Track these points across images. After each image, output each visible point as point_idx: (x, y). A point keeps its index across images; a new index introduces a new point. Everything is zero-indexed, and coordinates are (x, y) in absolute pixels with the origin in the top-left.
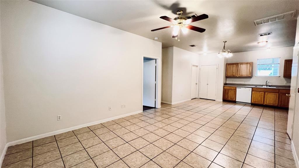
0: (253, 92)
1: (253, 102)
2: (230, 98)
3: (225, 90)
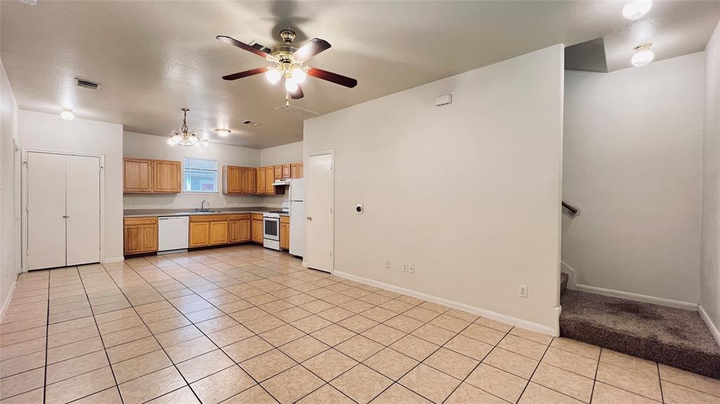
0: (192, 224)
1: (193, 245)
2: (142, 247)
3: (128, 229)
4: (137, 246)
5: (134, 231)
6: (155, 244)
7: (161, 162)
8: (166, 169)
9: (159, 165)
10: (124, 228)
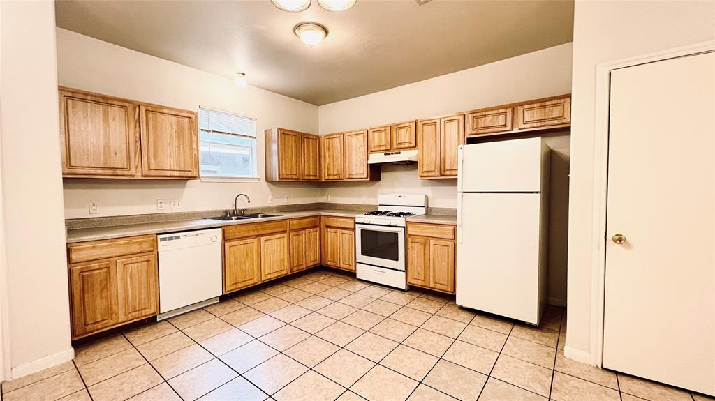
0: (227, 245)
1: (230, 289)
2: (121, 312)
3: (82, 271)
4: (110, 311)
5: (98, 275)
6: (153, 299)
7: (155, 110)
8: (167, 125)
9: (150, 115)
10: (70, 273)
